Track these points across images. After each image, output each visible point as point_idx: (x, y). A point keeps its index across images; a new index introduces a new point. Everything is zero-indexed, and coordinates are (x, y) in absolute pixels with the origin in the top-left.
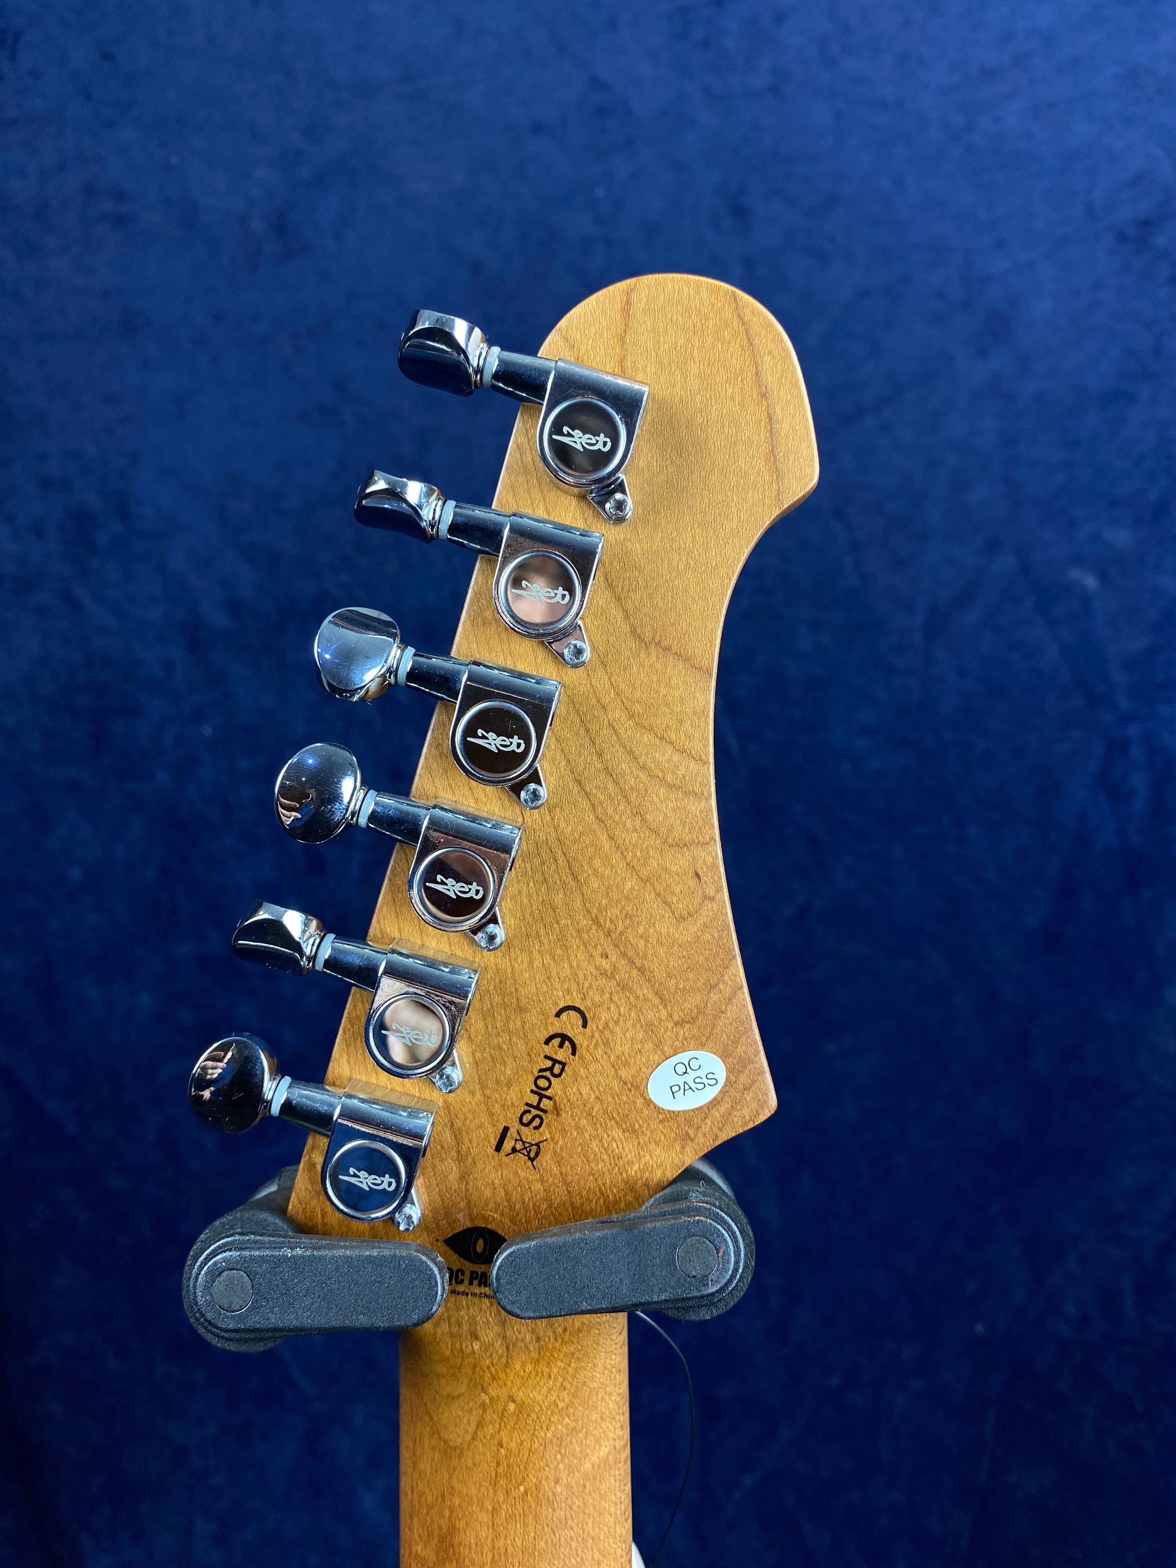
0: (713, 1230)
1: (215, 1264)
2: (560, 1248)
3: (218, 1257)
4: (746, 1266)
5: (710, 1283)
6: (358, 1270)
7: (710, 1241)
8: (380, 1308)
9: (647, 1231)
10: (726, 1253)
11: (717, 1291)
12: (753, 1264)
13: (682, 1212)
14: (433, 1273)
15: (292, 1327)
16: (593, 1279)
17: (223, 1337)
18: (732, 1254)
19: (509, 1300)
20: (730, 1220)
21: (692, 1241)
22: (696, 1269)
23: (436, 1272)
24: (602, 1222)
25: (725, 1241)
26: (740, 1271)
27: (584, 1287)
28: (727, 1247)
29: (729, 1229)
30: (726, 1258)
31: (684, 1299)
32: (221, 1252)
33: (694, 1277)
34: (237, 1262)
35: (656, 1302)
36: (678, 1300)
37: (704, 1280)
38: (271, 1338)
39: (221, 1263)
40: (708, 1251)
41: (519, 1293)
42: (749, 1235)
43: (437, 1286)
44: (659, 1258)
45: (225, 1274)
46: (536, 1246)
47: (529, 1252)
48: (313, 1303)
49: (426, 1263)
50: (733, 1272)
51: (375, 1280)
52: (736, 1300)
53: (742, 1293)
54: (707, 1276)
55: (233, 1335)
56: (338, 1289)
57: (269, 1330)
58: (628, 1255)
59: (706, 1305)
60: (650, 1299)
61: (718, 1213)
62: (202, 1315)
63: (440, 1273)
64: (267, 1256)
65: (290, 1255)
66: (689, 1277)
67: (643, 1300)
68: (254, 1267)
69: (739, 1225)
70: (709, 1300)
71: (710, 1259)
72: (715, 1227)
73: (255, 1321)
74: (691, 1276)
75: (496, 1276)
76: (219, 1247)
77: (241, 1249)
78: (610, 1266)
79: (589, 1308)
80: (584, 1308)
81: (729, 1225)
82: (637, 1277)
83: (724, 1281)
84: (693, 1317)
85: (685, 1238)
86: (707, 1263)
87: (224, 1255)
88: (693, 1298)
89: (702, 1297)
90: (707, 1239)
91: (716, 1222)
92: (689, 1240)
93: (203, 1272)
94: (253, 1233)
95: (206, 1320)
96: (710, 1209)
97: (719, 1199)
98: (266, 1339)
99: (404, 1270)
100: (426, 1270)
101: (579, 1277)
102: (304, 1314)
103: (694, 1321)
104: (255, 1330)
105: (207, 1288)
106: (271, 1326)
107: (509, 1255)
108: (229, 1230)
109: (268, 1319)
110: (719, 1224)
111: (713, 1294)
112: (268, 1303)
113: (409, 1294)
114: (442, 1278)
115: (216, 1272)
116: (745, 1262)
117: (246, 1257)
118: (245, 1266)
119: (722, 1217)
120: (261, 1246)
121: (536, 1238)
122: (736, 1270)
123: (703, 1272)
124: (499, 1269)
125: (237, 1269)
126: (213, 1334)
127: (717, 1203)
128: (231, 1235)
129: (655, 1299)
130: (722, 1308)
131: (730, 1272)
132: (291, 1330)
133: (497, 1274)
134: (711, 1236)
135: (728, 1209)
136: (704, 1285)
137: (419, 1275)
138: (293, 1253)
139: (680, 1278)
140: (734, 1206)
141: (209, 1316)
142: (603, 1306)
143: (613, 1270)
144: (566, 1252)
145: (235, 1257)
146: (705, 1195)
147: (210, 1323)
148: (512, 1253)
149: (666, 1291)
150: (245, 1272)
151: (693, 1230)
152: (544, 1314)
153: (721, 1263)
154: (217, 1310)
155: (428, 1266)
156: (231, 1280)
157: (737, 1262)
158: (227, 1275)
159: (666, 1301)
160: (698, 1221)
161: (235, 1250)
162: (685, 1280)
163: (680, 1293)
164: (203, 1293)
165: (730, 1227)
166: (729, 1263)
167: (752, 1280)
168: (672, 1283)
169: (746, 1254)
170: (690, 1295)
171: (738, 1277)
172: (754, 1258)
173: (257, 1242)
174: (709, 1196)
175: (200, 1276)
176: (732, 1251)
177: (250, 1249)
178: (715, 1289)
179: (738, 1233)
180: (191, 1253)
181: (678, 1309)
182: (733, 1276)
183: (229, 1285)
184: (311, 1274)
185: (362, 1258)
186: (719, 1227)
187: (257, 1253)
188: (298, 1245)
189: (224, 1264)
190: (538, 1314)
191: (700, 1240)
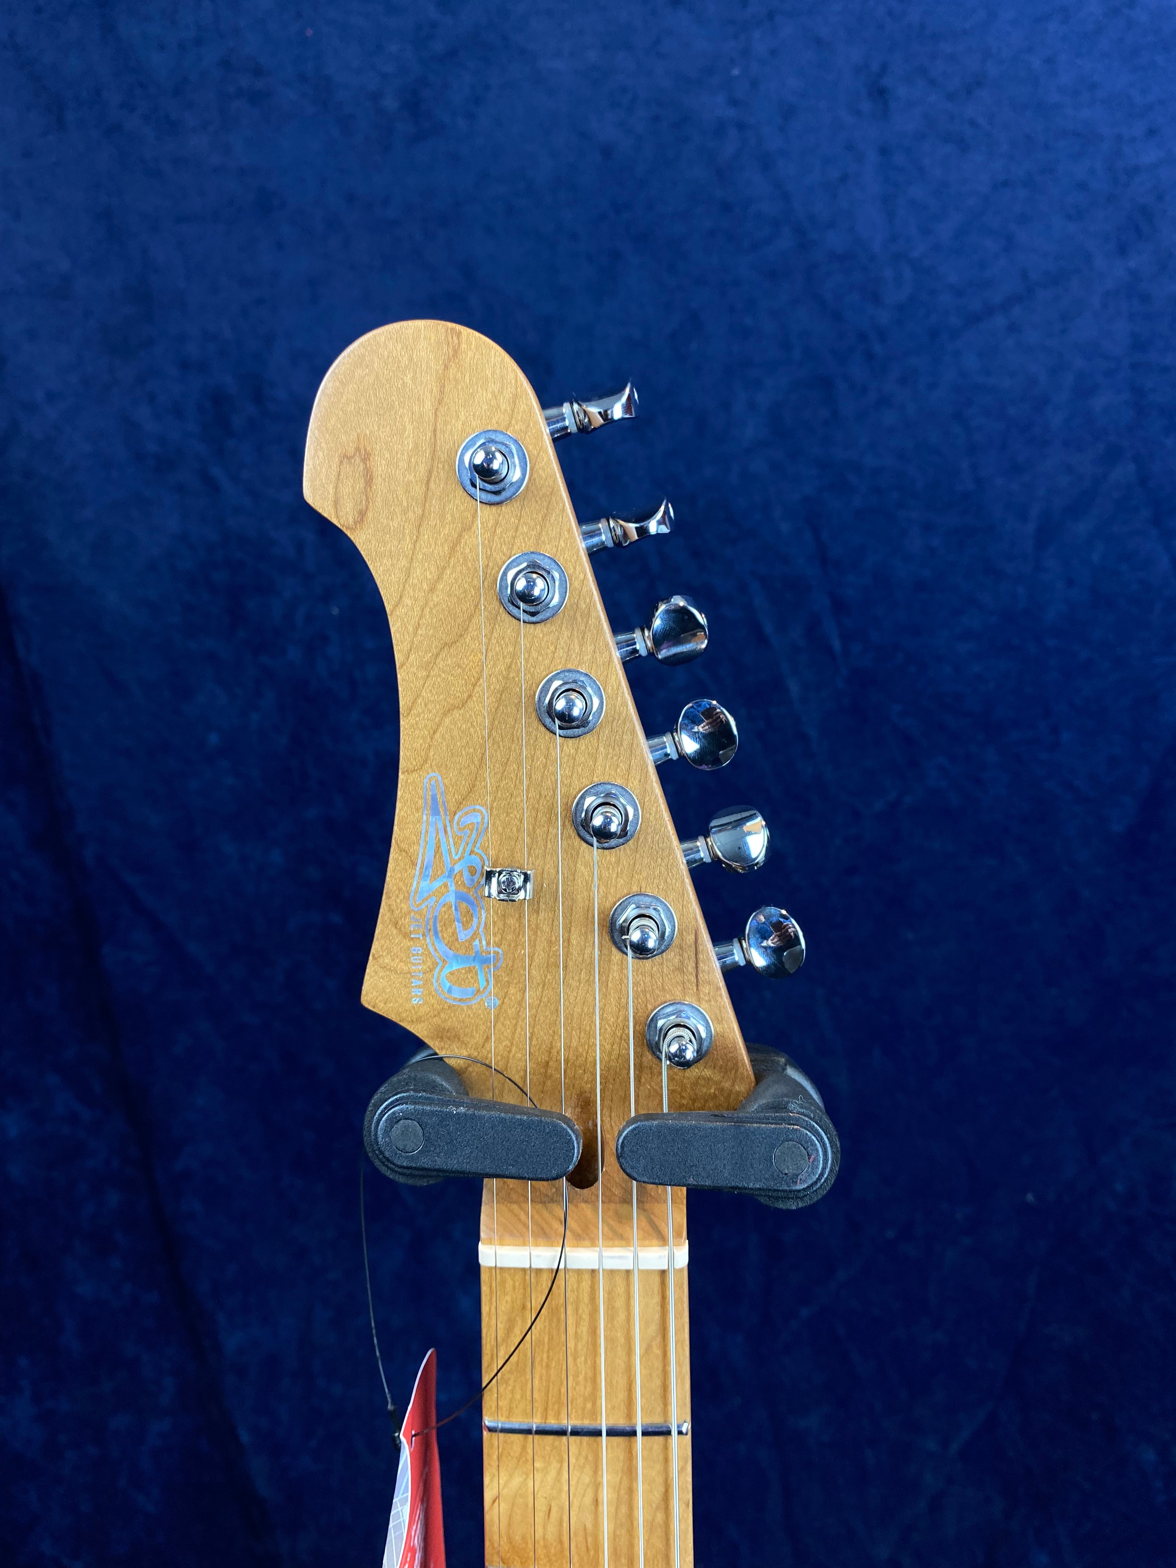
0: (808, 1139)
1: (394, 1113)
2: (677, 1130)
3: (397, 1108)
4: (831, 1171)
5: (799, 1181)
6: (510, 1129)
7: (804, 1148)
8: (527, 1162)
9: (752, 1130)
10: (816, 1160)
11: (804, 1189)
12: (837, 1169)
13: (783, 1119)
14: (571, 1138)
15: (454, 1170)
16: (701, 1161)
17: (396, 1172)
18: (821, 1162)
19: (629, 1165)
20: (823, 1133)
21: (788, 1145)
22: (788, 1168)
23: (574, 1138)
24: (715, 1116)
25: (817, 1151)
26: (825, 1176)
27: (693, 1166)
28: (818, 1155)
29: (821, 1140)
30: (816, 1163)
31: (775, 1190)
32: (399, 1104)
33: (786, 1174)
34: (412, 1114)
35: (752, 1189)
36: (770, 1190)
37: (794, 1178)
38: (435, 1176)
39: (399, 1113)
40: (801, 1155)
41: (638, 1161)
42: (837, 1145)
43: (574, 1149)
44: (759, 1154)
45: (401, 1122)
46: (658, 1126)
47: (651, 1130)
48: (471, 1153)
49: (566, 1130)
50: (819, 1176)
51: (523, 1139)
52: (820, 1197)
53: (825, 1192)
54: (797, 1175)
55: (405, 1171)
56: (493, 1143)
57: (435, 1170)
58: (733, 1147)
59: (792, 1198)
60: (746, 1185)
61: (814, 1126)
62: (382, 1153)
63: (577, 1139)
64: (436, 1111)
65: (455, 1112)
66: (782, 1173)
67: (741, 1185)
68: (425, 1119)
69: (828, 1135)
70: (796, 1195)
71: (802, 1162)
72: (810, 1137)
73: (425, 1162)
74: (784, 1172)
75: (622, 1144)
76: (397, 1100)
77: (415, 1103)
78: (717, 1152)
79: (695, 1183)
80: (690, 1183)
81: (822, 1137)
82: (738, 1165)
83: (810, 1182)
84: (781, 1205)
85: (783, 1142)
86: (799, 1165)
87: (401, 1107)
88: (783, 1191)
89: (791, 1191)
90: (802, 1145)
91: (811, 1132)
92: (787, 1143)
93: (384, 1119)
94: (424, 1091)
95: (384, 1157)
96: (807, 1121)
97: (814, 1112)
98: (431, 1177)
99: (548, 1133)
100: (566, 1135)
101: (690, 1158)
102: (465, 1161)
103: (782, 1209)
104: (424, 1169)
105: (387, 1132)
106: (437, 1167)
107: (634, 1129)
108: (404, 1086)
109: (436, 1161)
110: (814, 1136)
111: (799, 1191)
112: (435, 1149)
113: (551, 1153)
114: (578, 1143)
115: (394, 1120)
116: (831, 1168)
117: (419, 1110)
118: (419, 1118)
119: (816, 1129)
120: (430, 1101)
121: (658, 1119)
122: (822, 1174)
123: (794, 1172)
124: (624, 1138)
125: (411, 1119)
126: (388, 1168)
127: (812, 1116)
128: (407, 1091)
129: (751, 1185)
130: (807, 1202)
131: (817, 1176)
132: (453, 1172)
133: (623, 1142)
134: (805, 1143)
135: (820, 1121)
136: (793, 1182)
137: (560, 1139)
138: (458, 1111)
139: (773, 1173)
140: (826, 1120)
141: (387, 1154)
142: (707, 1184)
143: (719, 1156)
144: (682, 1135)
145: (411, 1110)
146: (802, 1108)
147: (388, 1160)
148: (637, 1127)
149: (761, 1181)
150: (418, 1123)
151: (791, 1136)
152: (657, 1181)
153: (811, 1166)
154: (394, 1150)
155: (567, 1132)
156: (406, 1127)
157: (824, 1169)
158: (404, 1123)
159: (760, 1189)
160: (796, 1130)
161: (410, 1104)
162: (778, 1175)
163: (772, 1184)
164: (383, 1135)
165: (822, 1138)
166: (817, 1168)
167: (834, 1183)
168: (767, 1176)
169: (833, 1161)
170: (781, 1189)
171: (823, 1180)
172: (838, 1164)
173: (428, 1098)
174: (806, 1108)
175: (381, 1122)
176: (821, 1159)
177: (423, 1104)
178: (801, 1187)
179: (828, 1145)
180: (373, 1101)
181: (769, 1197)
182: (819, 1179)
183: (405, 1131)
184: (471, 1129)
185: (514, 1120)
186: (813, 1137)
187: (428, 1108)
188: (461, 1104)
189: (401, 1114)
190: (652, 1181)
191: (795, 1146)
